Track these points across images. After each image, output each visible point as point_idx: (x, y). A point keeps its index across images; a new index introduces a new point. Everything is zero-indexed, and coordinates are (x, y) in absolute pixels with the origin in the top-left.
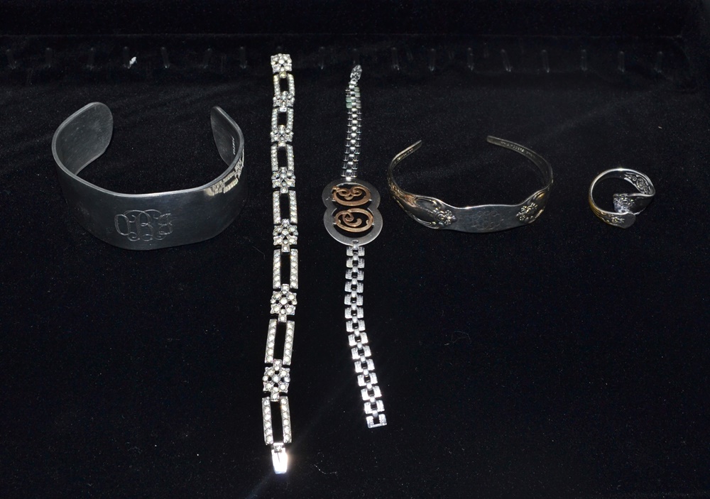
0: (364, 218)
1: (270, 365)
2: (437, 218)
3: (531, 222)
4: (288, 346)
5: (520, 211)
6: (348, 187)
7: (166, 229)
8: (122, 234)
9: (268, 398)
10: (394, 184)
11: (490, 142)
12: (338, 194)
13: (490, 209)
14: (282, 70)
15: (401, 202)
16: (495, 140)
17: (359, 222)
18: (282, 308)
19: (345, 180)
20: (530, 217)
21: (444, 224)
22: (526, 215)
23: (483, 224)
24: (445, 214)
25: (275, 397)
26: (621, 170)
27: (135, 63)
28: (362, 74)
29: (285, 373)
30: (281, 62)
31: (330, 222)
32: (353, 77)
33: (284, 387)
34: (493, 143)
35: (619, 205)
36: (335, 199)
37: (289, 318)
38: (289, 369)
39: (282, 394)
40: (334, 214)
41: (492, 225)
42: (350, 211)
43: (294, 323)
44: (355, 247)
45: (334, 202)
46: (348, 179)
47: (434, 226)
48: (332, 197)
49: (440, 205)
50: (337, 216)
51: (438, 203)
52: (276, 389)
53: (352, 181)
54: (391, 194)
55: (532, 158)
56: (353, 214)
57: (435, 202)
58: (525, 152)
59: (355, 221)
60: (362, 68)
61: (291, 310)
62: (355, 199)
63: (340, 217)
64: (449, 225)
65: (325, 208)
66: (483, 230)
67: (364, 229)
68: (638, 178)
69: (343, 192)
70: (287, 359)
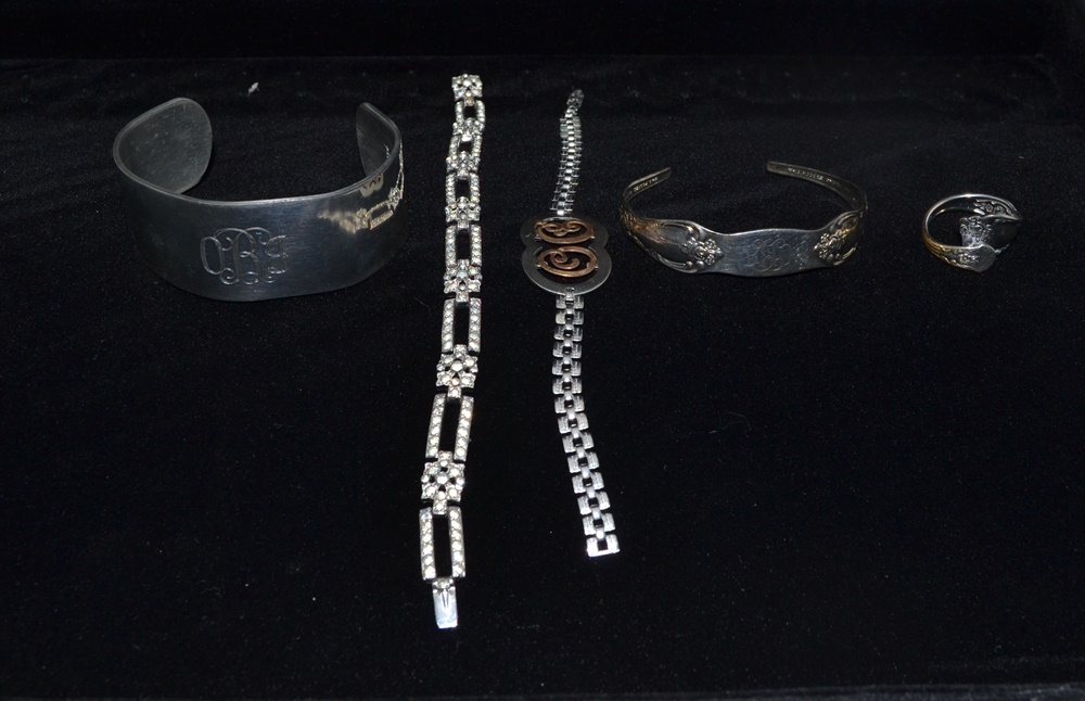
0: (584, 259)
1: (433, 460)
2: (692, 255)
3: (837, 263)
4: (463, 432)
5: (819, 240)
6: (560, 223)
7: (279, 264)
8: (212, 272)
9: (429, 509)
10: (628, 211)
11: (771, 170)
12: (544, 230)
13: (773, 236)
14: (468, 95)
15: (641, 238)
16: (778, 167)
17: (576, 263)
18: (454, 377)
19: (555, 215)
20: (835, 254)
21: (705, 263)
22: (828, 248)
23: (764, 261)
24: (706, 246)
25: (440, 508)
26: (969, 196)
27: (255, 91)
28: (584, 101)
29: (456, 471)
30: (467, 83)
31: (532, 265)
32: (571, 104)
33: (455, 492)
34: (776, 171)
35: (969, 236)
36: (540, 236)
37: (466, 392)
38: (462, 466)
39: (451, 503)
40: (538, 254)
41: (778, 263)
42: (562, 249)
43: (472, 400)
44: (569, 297)
45: (538, 241)
46: (561, 213)
47: (689, 268)
48: (534, 234)
49: (698, 231)
50: (543, 255)
51: (695, 228)
52: (442, 495)
53: (566, 215)
54: (624, 229)
55: (835, 186)
56: (567, 253)
57: (690, 229)
58: (824, 181)
59: (568, 263)
60: (584, 92)
61: (468, 381)
62: (568, 235)
63: (547, 258)
64: (713, 265)
65: (524, 247)
66: (764, 271)
67: (583, 272)
68: (994, 206)
69: (552, 228)
70: (461, 452)
